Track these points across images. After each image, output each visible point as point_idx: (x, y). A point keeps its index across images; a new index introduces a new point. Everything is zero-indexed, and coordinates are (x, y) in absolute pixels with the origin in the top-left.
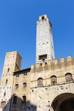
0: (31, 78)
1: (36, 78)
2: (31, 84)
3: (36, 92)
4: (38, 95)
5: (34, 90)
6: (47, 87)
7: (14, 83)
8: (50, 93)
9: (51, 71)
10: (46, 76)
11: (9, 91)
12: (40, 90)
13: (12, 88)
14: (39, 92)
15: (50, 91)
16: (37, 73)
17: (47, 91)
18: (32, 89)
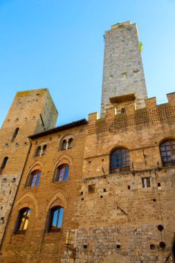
0: (86, 148)
1: (104, 146)
2: (84, 167)
3: (105, 191)
4: (111, 201)
5: (97, 186)
6: (147, 175)
7: (27, 167)
8: (164, 194)
9: (159, 125)
10: (140, 140)
11: (8, 189)
12: (120, 185)
13: (18, 180)
14: (118, 192)
15: (160, 188)
16: (107, 132)
17: (149, 186)
18: (90, 183)
